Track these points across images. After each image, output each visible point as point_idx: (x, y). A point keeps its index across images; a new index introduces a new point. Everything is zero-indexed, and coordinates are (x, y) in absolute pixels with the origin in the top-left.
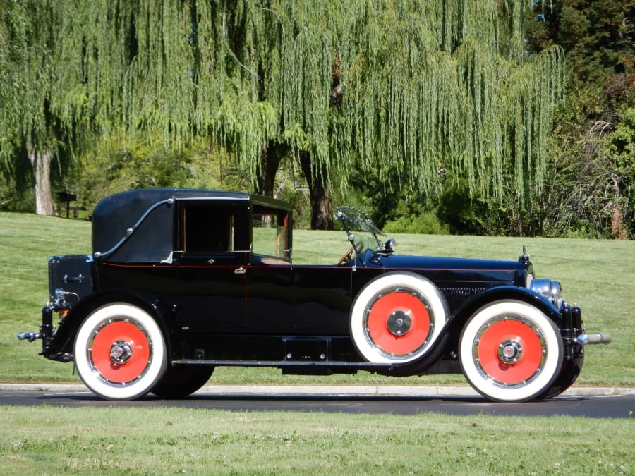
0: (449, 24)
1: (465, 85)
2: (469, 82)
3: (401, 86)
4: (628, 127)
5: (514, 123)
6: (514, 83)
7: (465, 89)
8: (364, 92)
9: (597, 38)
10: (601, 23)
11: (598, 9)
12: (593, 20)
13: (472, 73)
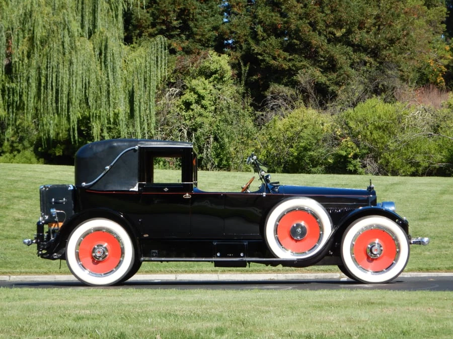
0: (86, 18)
1: (99, 62)
2: (103, 60)
3: (58, 62)
4: (192, 93)
5: (133, 89)
6: (132, 61)
7: (99, 65)
8: (29, 66)
9: (157, 30)
10: (160, 19)
11: (158, 9)
12: (155, 17)
13: (105, 54)
